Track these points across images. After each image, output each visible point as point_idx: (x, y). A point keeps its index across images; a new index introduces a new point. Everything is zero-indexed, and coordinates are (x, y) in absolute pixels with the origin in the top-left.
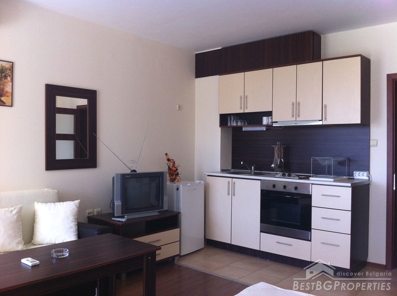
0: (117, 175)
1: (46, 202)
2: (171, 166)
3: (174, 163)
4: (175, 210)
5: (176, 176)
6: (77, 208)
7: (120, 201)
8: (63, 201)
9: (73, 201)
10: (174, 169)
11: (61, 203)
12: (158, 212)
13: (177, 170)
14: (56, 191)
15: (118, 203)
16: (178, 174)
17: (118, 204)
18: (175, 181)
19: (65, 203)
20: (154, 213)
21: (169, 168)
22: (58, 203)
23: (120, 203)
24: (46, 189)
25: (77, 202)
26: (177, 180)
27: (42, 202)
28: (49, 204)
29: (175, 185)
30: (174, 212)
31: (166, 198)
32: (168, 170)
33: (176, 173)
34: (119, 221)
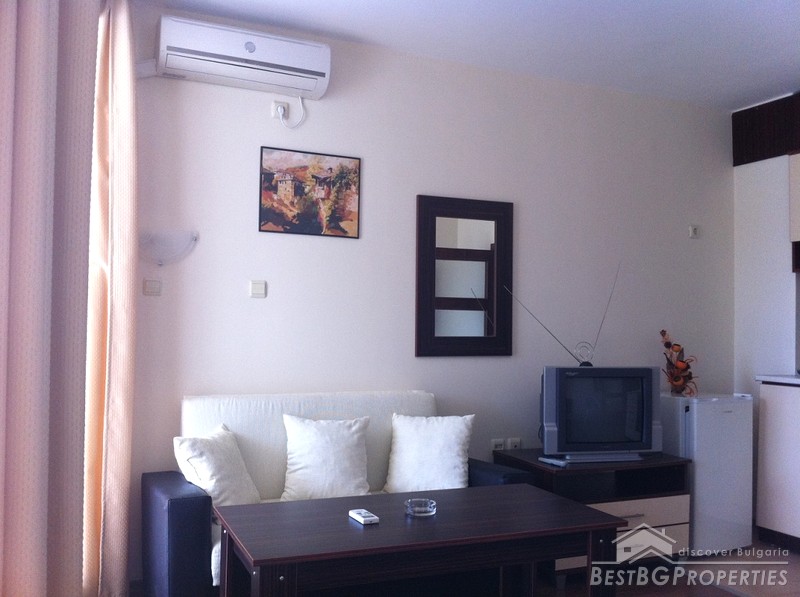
0: (548, 370)
1: (413, 414)
2: (674, 360)
3: (681, 352)
4: (682, 454)
5: (685, 382)
6: (469, 430)
7: (554, 424)
8: (442, 416)
9: (462, 415)
10: (680, 364)
11: (440, 418)
12: (641, 455)
13: (688, 367)
14: (432, 395)
15: (551, 427)
16: (690, 377)
17: (551, 429)
18: (684, 393)
19: (446, 418)
20: (632, 457)
21: (670, 363)
22: (434, 418)
23: (556, 429)
24: (415, 392)
25: (469, 417)
26: (688, 390)
27: (406, 415)
28: (417, 418)
29: (681, 401)
30: (677, 458)
31: (657, 427)
32: (668, 368)
33: (686, 374)
34: (552, 465)
